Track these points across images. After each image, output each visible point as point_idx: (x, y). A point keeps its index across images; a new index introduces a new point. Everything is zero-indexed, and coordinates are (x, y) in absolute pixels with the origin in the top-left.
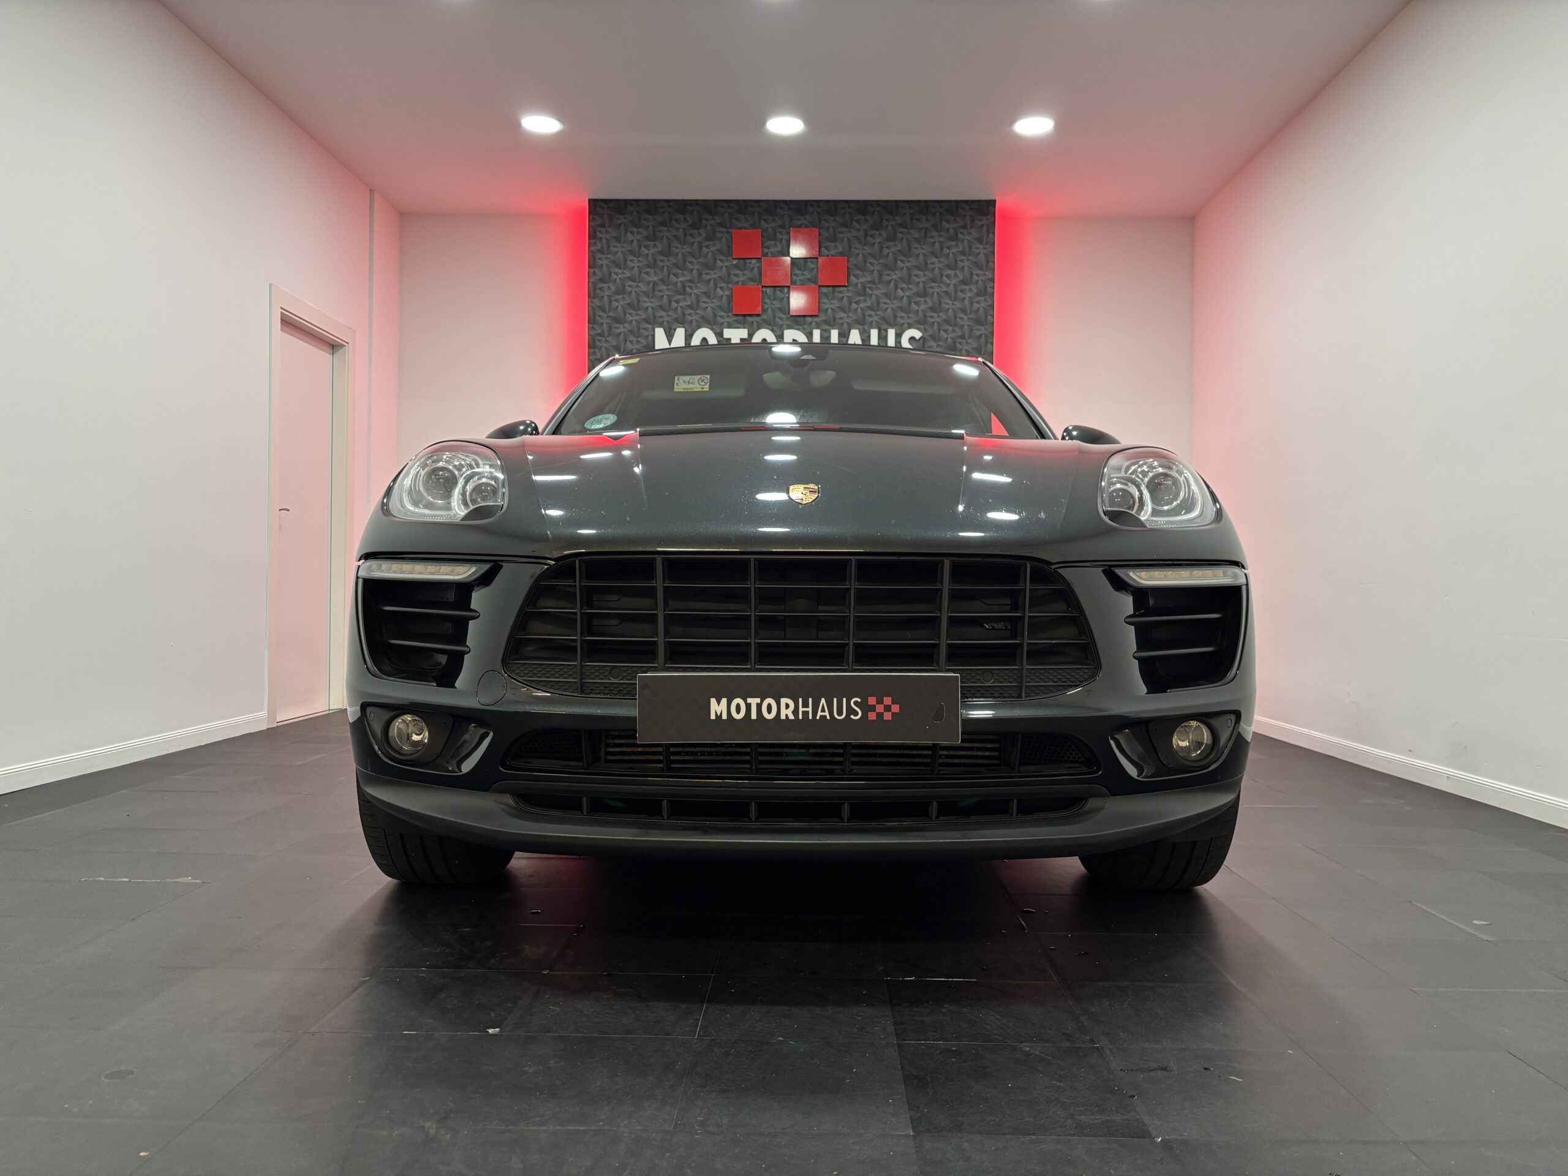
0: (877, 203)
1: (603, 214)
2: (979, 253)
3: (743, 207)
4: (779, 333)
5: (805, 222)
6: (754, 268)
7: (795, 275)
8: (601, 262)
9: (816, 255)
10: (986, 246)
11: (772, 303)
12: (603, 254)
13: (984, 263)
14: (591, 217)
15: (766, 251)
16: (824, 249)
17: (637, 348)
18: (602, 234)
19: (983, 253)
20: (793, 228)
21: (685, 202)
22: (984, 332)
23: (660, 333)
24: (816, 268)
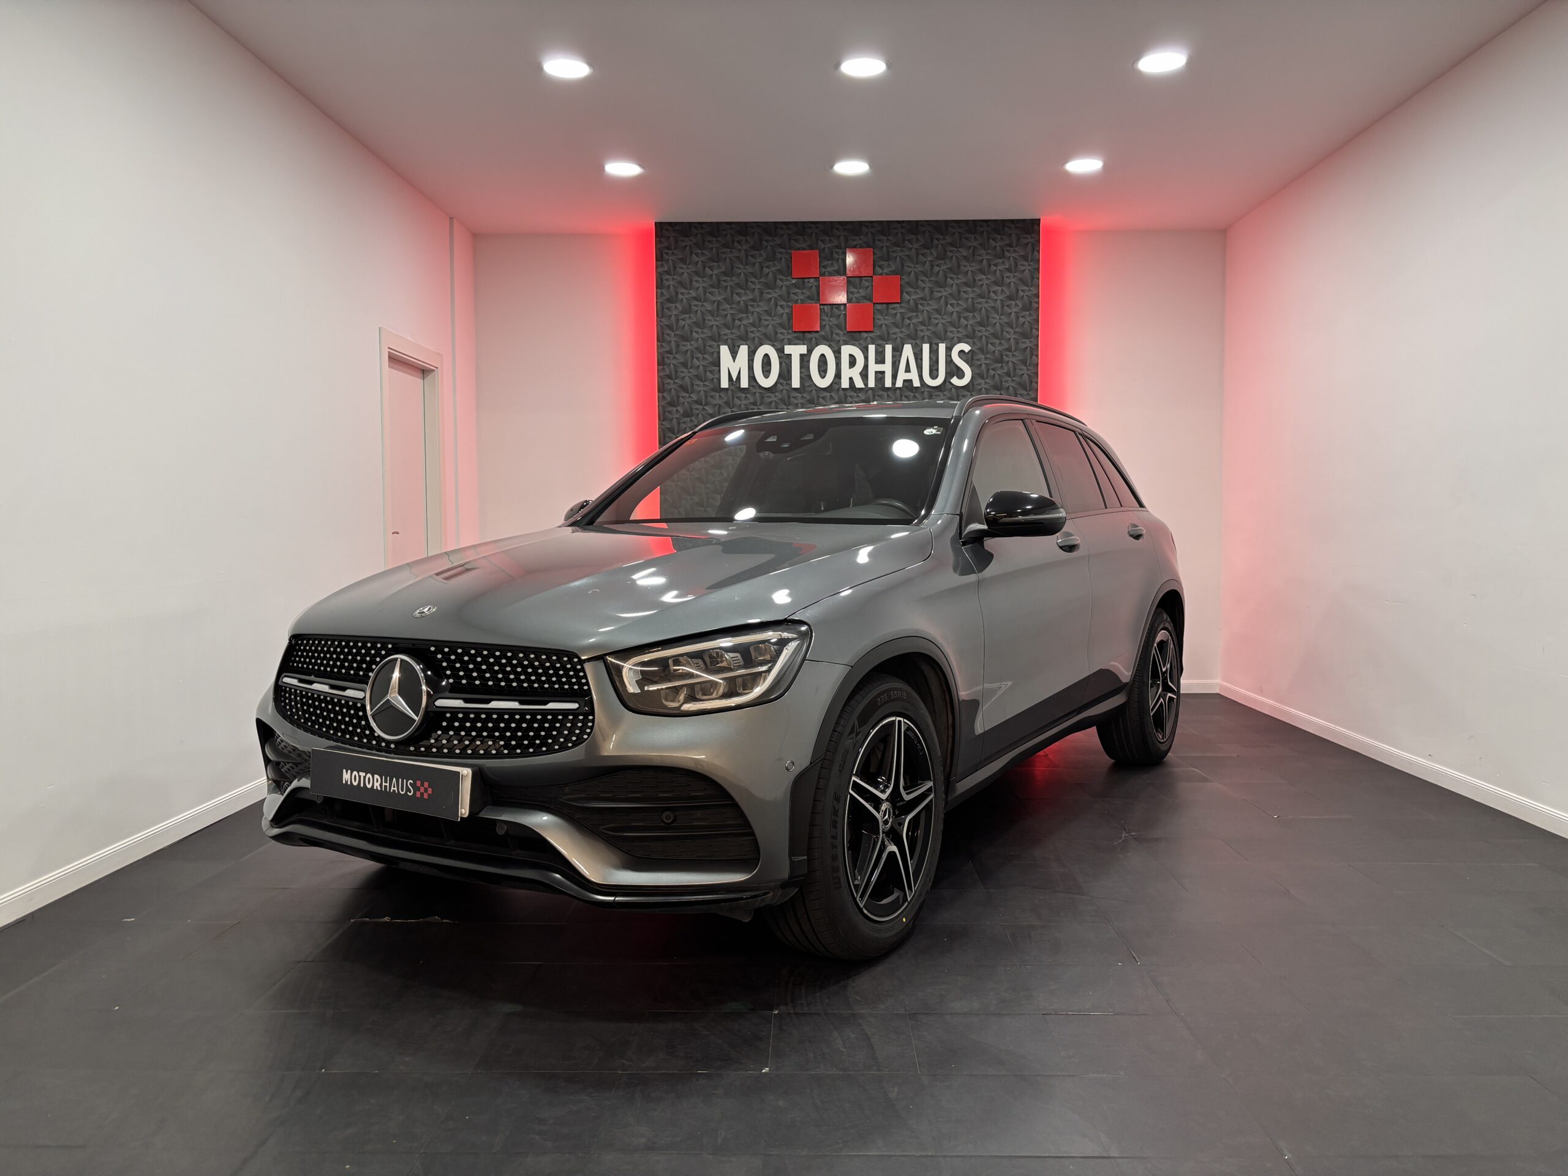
0: (928, 223)
1: (669, 236)
2: (1025, 270)
3: (802, 229)
4: (836, 349)
5: (859, 242)
6: (812, 286)
7: (852, 293)
8: (668, 283)
9: (870, 274)
10: (1031, 264)
11: (829, 320)
12: (671, 275)
13: (1029, 278)
14: (658, 239)
15: (824, 270)
16: (877, 268)
17: (703, 365)
18: (669, 256)
19: (1029, 270)
20: (849, 248)
21: (746, 224)
22: (1028, 344)
23: (724, 350)
24: (870, 287)
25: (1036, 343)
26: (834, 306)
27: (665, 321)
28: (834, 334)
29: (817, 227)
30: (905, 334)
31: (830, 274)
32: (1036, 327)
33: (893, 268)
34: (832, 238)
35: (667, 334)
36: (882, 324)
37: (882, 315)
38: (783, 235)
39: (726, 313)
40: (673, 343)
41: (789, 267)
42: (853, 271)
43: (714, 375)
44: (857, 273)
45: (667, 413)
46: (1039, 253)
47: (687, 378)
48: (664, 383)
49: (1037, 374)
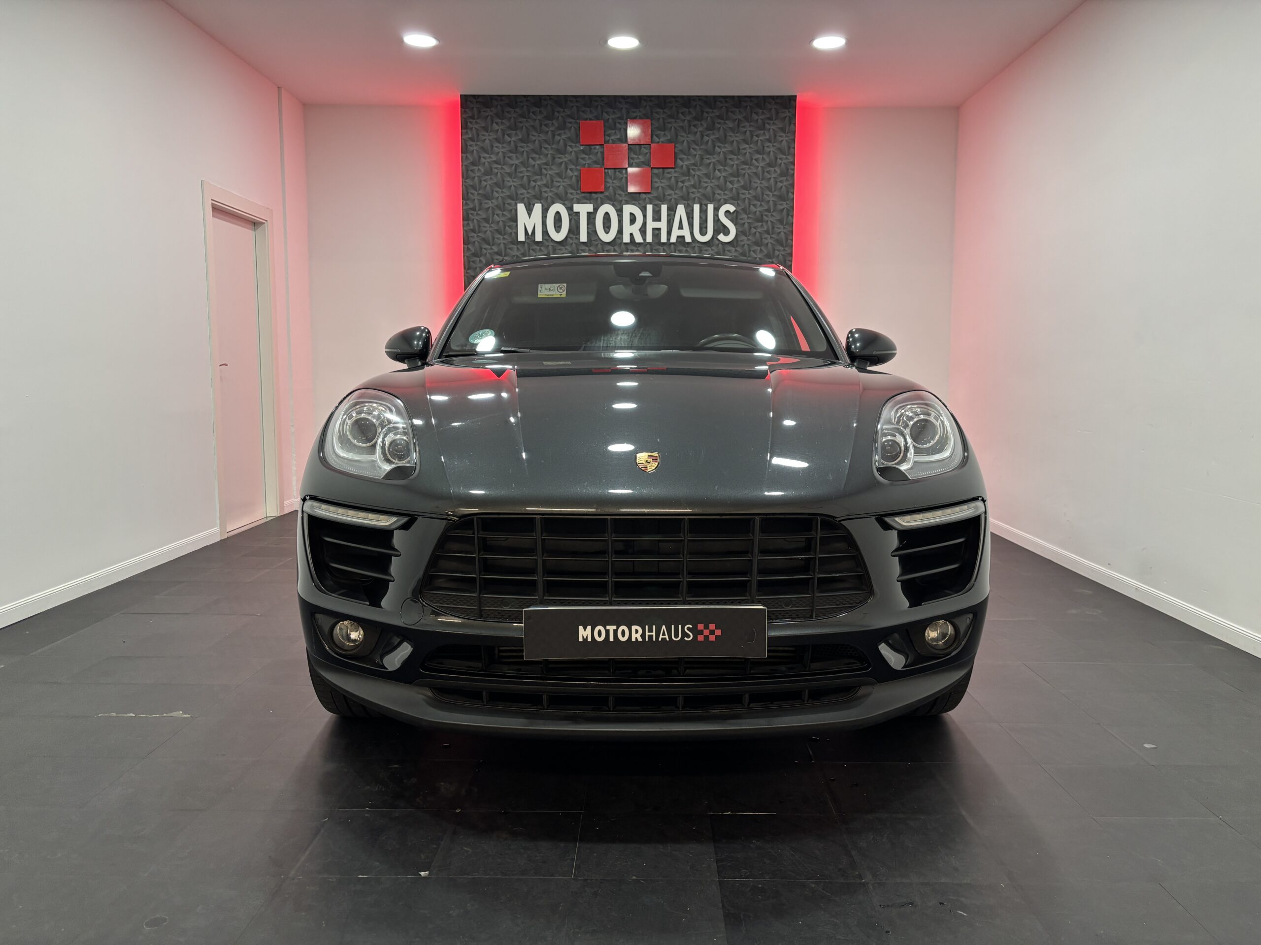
0: (699, 98)
1: (473, 108)
2: (782, 140)
3: (589, 101)
4: (619, 207)
5: (639, 114)
6: (597, 153)
7: (632, 158)
8: (471, 149)
9: (649, 142)
10: (788, 135)
11: (613, 183)
12: (474, 142)
13: (787, 149)
14: (463, 111)
15: (609, 138)
17: (502, 221)
18: (472, 124)
19: (786, 140)
20: (630, 119)
21: (540, 97)
22: (785, 206)
23: (521, 208)
24: (648, 154)
25: (792, 205)
26: (617, 170)
27: (469, 182)
28: (617, 195)
29: (602, 100)
30: (678, 196)
31: (614, 142)
32: (792, 191)
33: (669, 138)
34: (615, 111)
35: (472, 194)
36: (658, 187)
37: (659, 179)
38: (573, 107)
39: (522, 175)
40: (476, 200)
41: (577, 135)
42: (634, 139)
43: (512, 230)
44: (637, 142)
45: (471, 263)
46: (795, 125)
47: (488, 232)
48: (468, 237)
49: (792, 232)
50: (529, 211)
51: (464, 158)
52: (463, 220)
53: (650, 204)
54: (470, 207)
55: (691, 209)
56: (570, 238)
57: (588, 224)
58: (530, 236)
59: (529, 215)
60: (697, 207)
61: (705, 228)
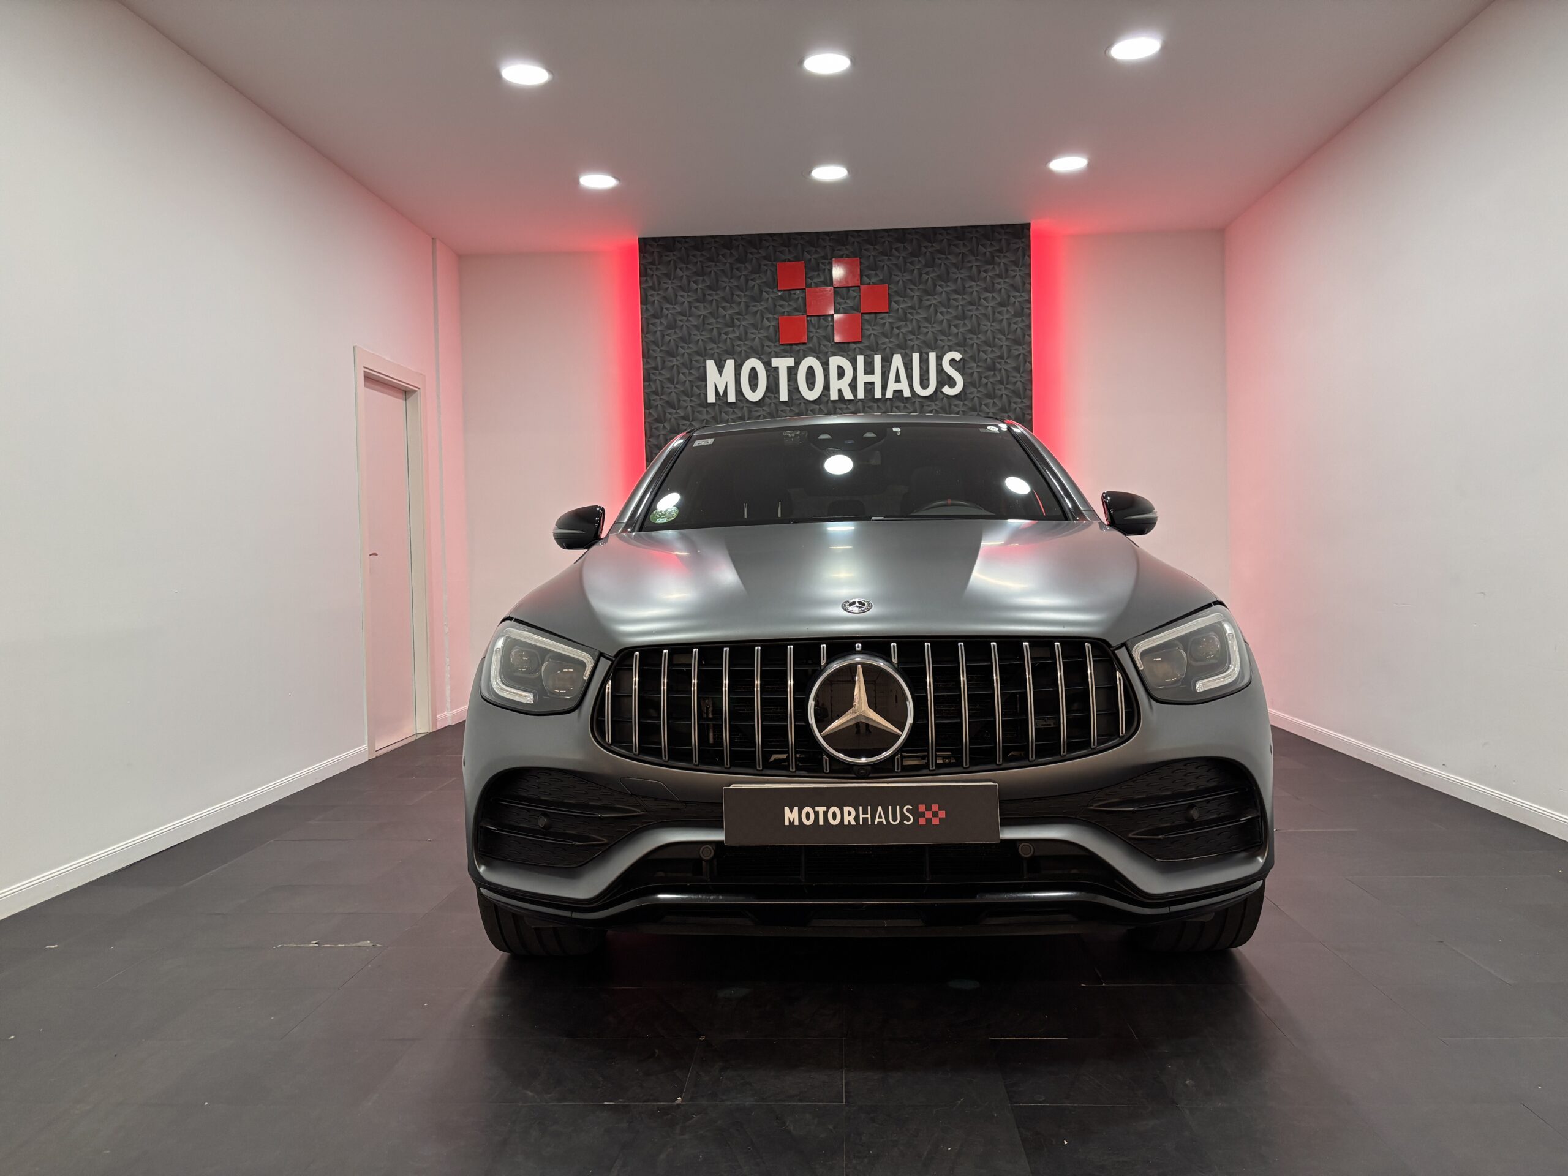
0: (916, 231)
1: (654, 252)
2: (1015, 276)
3: (786, 240)
4: (824, 361)
5: (846, 252)
6: (798, 298)
7: (839, 303)
8: (652, 299)
9: (858, 283)
10: (1022, 269)
11: (816, 332)
12: (655, 290)
13: (1021, 284)
14: (642, 255)
15: (811, 281)
16: (865, 279)
17: (690, 381)
18: (653, 271)
19: (1020, 275)
21: (730, 237)
22: (1022, 351)
23: (711, 365)
24: (858, 297)
25: (1029, 349)
26: (822, 318)
27: (650, 337)
28: (822, 346)
29: (802, 238)
30: (894, 344)
31: (817, 285)
32: (1029, 334)
33: (881, 278)
34: (818, 250)
35: (652, 350)
36: (870, 335)
37: (871, 326)
38: (768, 247)
39: (710, 327)
40: (659, 359)
41: (775, 279)
42: (840, 281)
43: (700, 390)
44: (844, 284)
45: (654, 431)
46: (1029, 256)
47: (673, 393)
48: (650, 400)
49: (1031, 381)
50: (720, 368)
51: (644, 310)
52: (644, 381)
53: (861, 354)
54: (650, 366)
55: (910, 358)
56: (768, 397)
57: (789, 381)
58: (721, 397)
59: (721, 373)
60: (916, 357)
61: (926, 380)
